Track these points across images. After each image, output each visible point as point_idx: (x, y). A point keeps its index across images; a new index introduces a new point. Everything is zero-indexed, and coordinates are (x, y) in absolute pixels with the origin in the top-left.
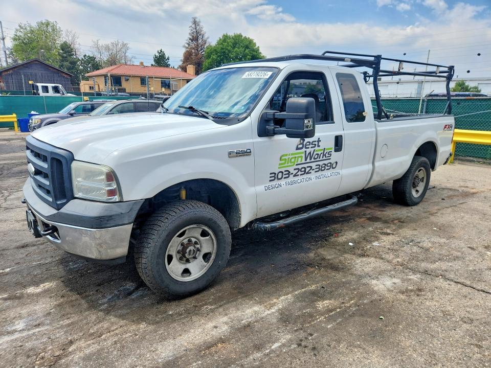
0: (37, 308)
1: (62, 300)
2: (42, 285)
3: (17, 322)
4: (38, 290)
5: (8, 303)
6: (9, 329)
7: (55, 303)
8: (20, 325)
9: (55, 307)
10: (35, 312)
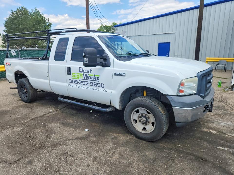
0: (215, 126)
1: (206, 124)
2: (209, 131)
3: (223, 125)
4: (211, 130)
5: (224, 132)
6: (226, 125)
7: (208, 124)
8: (222, 124)
9: (209, 123)
10: (216, 125)
